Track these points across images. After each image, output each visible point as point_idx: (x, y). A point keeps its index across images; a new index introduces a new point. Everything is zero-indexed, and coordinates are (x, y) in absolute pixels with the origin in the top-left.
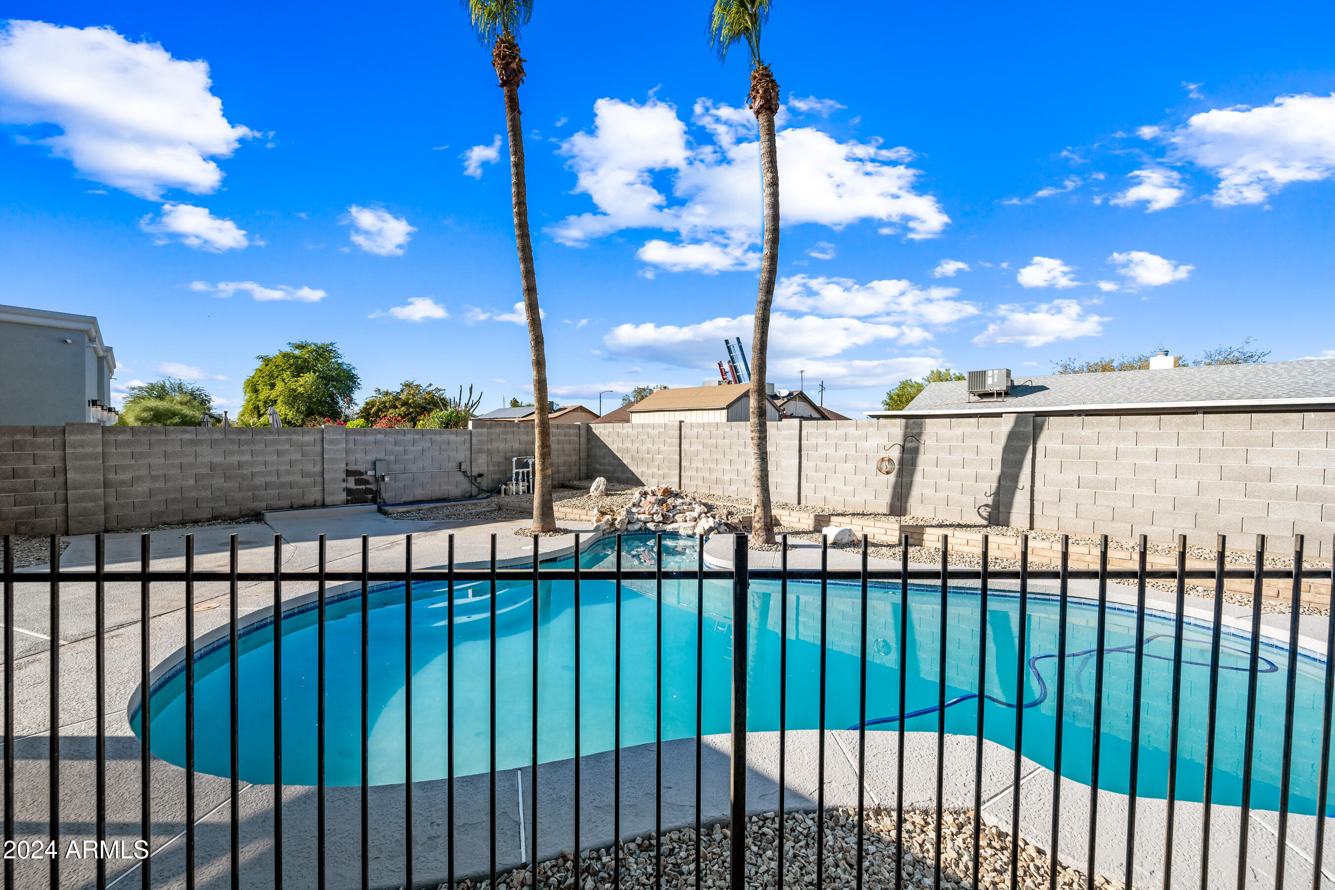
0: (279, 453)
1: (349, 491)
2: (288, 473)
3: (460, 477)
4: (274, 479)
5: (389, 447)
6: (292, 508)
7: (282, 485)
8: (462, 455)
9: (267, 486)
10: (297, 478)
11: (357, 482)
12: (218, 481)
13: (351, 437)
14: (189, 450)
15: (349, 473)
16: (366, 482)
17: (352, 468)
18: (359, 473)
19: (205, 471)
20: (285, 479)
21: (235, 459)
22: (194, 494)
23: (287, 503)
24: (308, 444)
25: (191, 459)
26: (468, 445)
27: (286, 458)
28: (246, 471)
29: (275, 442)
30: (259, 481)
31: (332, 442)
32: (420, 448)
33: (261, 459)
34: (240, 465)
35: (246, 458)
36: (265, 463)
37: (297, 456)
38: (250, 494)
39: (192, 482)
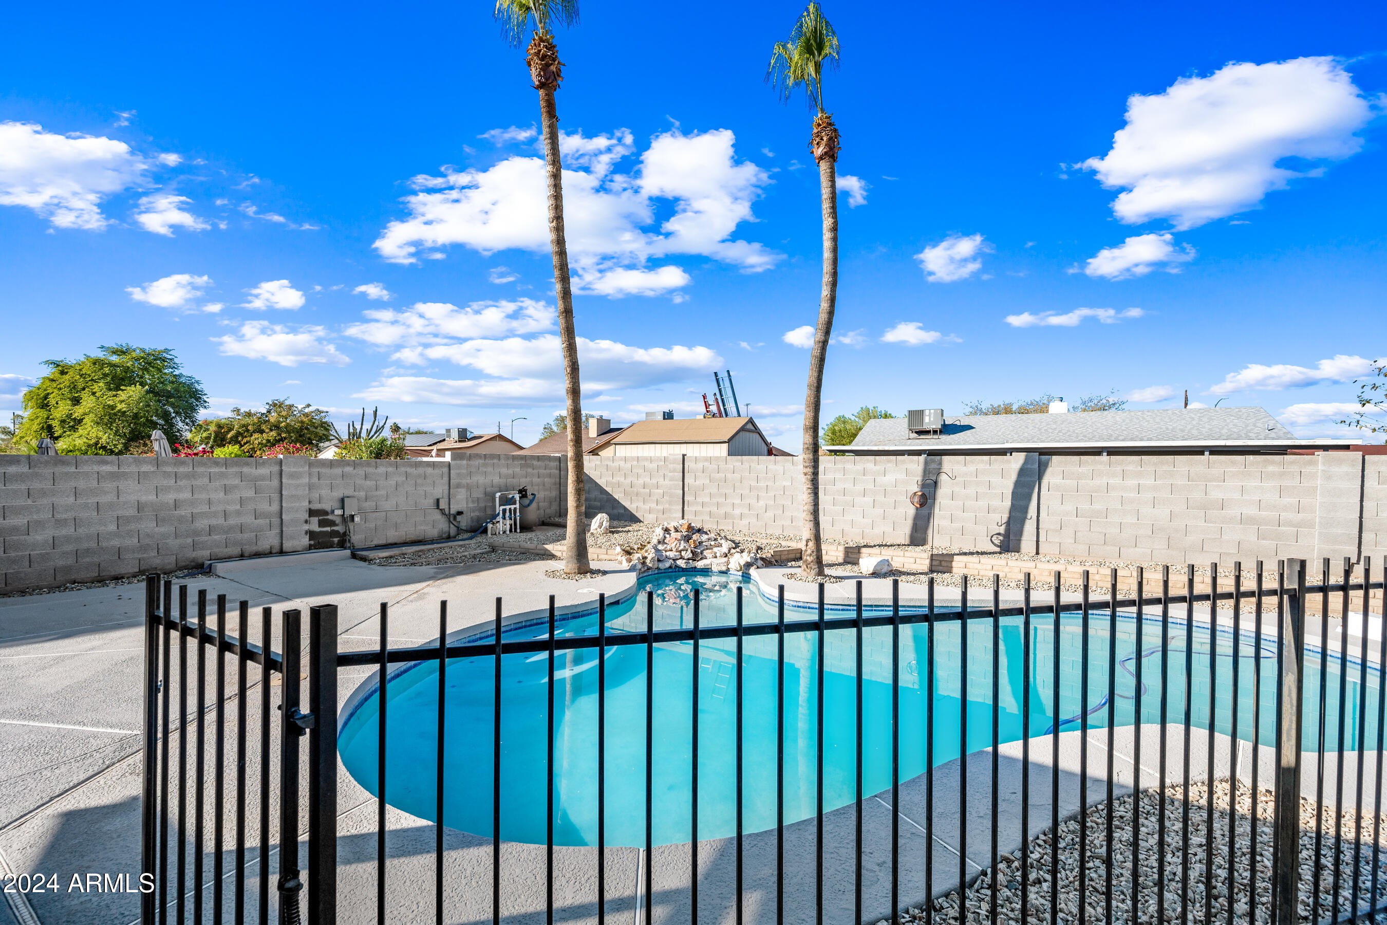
0: (226, 489)
1: (312, 534)
2: (238, 513)
3: (437, 516)
4: (221, 521)
5: (359, 482)
6: (242, 556)
7: (230, 529)
8: (440, 491)
9: (211, 530)
10: (248, 519)
11: (322, 523)
12: (148, 525)
13: (315, 470)
14: (109, 485)
15: (312, 513)
16: (332, 523)
17: (316, 506)
18: (326, 513)
19: (132, 512)
20: (232, 521)
21: (170, 497)
22: (116, 543)
23: (236, 551)
24: (262, 478)
25: (110, 498)
26: (446, 479)
27: (236, 496)
28: (184, 512)
29: (222, 475)
30: (202, 524)
31: (292, 476)
32: (393, 483)
33: (204, 496)
34: (176, 505)
35: (185, 495)
36: (209, 502)
37: (251, 493)
38: (189, 540)
39: (112, 527)
